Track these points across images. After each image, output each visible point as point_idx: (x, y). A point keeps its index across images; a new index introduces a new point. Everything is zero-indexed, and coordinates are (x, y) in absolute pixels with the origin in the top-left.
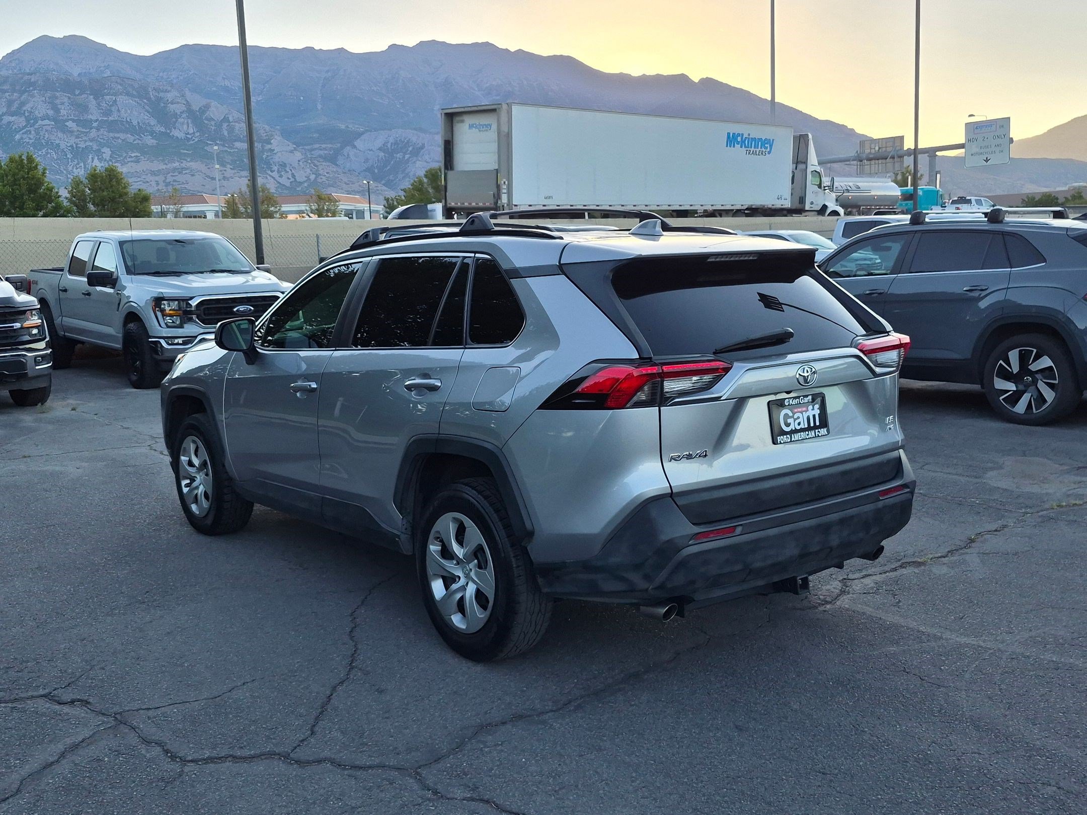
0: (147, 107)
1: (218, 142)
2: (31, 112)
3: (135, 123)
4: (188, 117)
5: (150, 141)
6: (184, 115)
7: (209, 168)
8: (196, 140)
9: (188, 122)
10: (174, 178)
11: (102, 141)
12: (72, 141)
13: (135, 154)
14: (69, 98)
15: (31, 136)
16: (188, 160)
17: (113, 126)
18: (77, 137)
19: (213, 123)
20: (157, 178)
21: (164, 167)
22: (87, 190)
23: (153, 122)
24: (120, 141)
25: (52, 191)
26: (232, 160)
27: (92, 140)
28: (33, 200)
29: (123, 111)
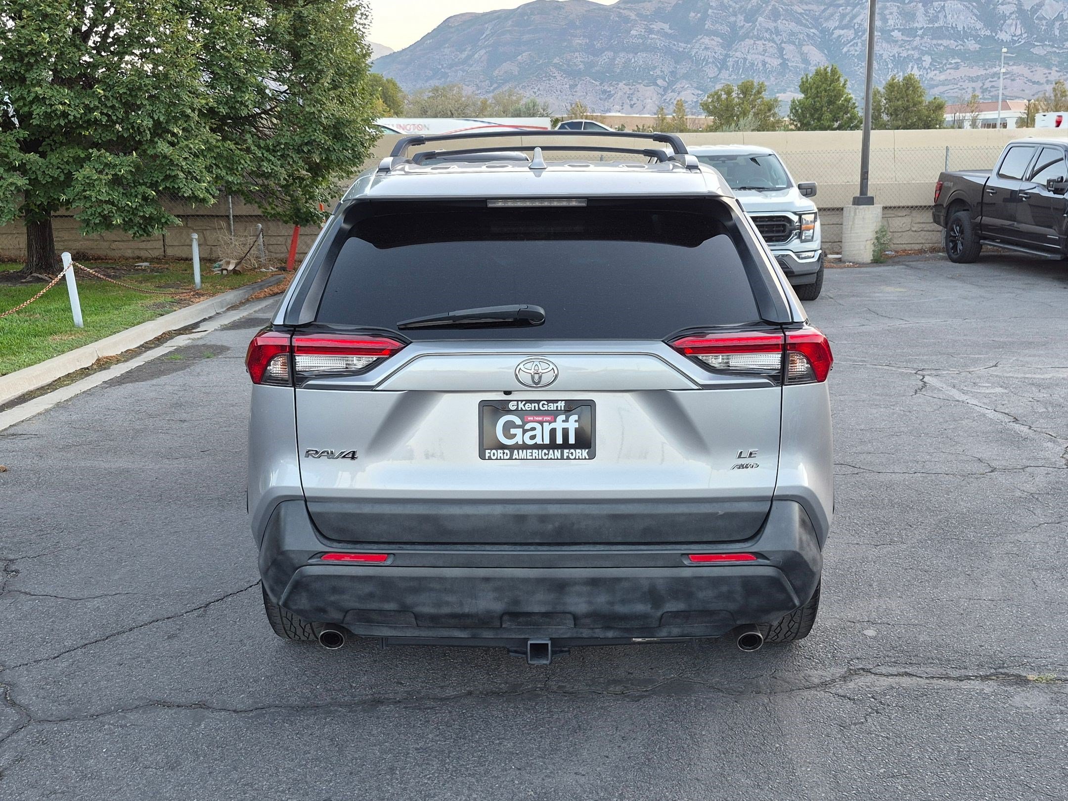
0: (975, 11)
1: (1047, 43)
2: (860, 25)
3: (960, 28)
4: (1017, 18)
5: (972, 45)
6: (1013, 16)
7: (1032, 72)
8: (1023, 42)
9: (1016, 24)
10: (993, 84)
11: (924, 48)
12: (896, 50)
13: (956, 61)
14: (898, 7)
15: (857, 48)
16: (1011, 64)
17: (937, 33)
18: (901, 46)
19: (1044, 22)
20: (974, 85)
21: (983, 72)
22: (883, 99)
23: (979, 25)
24: (942, 48)
25: (849, 102)
26: (1058, 62)
27: (913, 49)
28: (831, 112)
29: (949, 17)
